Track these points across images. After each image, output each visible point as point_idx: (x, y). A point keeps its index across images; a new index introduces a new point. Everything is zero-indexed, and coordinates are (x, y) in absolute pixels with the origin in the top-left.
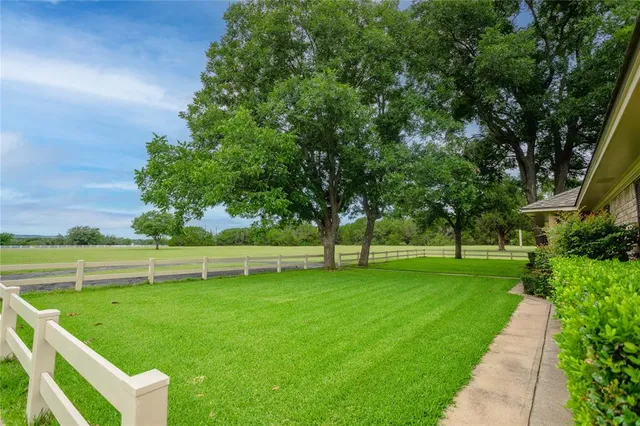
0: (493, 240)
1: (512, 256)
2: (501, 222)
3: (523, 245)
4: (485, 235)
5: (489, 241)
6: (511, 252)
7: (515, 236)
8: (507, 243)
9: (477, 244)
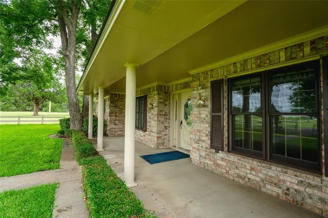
0: (31, 108)
1: (43, 121)
2: (38, 94)
3: (51, 111)
4: (25, 104)
5: (28, 108)
6: (43, 117)
7: (46, 106)
8: (41, 110)
9: (18, 110)
